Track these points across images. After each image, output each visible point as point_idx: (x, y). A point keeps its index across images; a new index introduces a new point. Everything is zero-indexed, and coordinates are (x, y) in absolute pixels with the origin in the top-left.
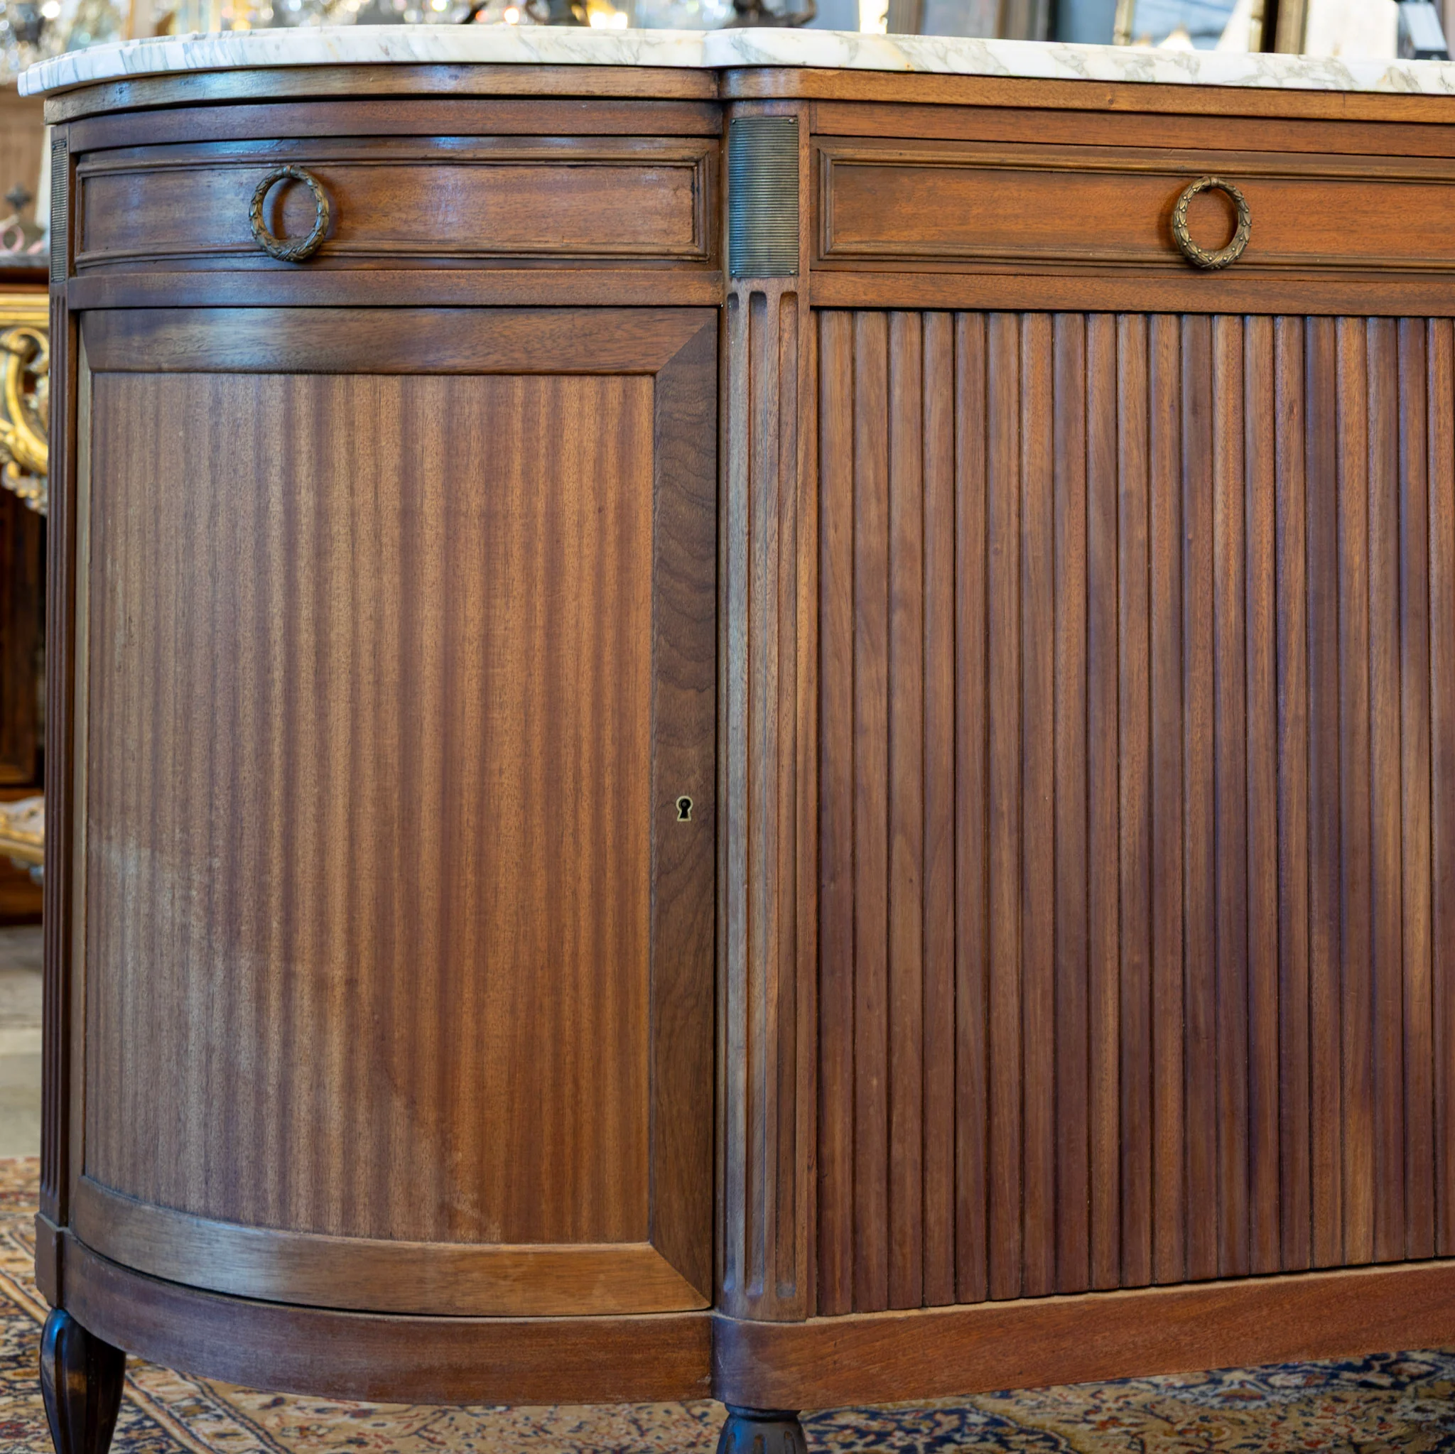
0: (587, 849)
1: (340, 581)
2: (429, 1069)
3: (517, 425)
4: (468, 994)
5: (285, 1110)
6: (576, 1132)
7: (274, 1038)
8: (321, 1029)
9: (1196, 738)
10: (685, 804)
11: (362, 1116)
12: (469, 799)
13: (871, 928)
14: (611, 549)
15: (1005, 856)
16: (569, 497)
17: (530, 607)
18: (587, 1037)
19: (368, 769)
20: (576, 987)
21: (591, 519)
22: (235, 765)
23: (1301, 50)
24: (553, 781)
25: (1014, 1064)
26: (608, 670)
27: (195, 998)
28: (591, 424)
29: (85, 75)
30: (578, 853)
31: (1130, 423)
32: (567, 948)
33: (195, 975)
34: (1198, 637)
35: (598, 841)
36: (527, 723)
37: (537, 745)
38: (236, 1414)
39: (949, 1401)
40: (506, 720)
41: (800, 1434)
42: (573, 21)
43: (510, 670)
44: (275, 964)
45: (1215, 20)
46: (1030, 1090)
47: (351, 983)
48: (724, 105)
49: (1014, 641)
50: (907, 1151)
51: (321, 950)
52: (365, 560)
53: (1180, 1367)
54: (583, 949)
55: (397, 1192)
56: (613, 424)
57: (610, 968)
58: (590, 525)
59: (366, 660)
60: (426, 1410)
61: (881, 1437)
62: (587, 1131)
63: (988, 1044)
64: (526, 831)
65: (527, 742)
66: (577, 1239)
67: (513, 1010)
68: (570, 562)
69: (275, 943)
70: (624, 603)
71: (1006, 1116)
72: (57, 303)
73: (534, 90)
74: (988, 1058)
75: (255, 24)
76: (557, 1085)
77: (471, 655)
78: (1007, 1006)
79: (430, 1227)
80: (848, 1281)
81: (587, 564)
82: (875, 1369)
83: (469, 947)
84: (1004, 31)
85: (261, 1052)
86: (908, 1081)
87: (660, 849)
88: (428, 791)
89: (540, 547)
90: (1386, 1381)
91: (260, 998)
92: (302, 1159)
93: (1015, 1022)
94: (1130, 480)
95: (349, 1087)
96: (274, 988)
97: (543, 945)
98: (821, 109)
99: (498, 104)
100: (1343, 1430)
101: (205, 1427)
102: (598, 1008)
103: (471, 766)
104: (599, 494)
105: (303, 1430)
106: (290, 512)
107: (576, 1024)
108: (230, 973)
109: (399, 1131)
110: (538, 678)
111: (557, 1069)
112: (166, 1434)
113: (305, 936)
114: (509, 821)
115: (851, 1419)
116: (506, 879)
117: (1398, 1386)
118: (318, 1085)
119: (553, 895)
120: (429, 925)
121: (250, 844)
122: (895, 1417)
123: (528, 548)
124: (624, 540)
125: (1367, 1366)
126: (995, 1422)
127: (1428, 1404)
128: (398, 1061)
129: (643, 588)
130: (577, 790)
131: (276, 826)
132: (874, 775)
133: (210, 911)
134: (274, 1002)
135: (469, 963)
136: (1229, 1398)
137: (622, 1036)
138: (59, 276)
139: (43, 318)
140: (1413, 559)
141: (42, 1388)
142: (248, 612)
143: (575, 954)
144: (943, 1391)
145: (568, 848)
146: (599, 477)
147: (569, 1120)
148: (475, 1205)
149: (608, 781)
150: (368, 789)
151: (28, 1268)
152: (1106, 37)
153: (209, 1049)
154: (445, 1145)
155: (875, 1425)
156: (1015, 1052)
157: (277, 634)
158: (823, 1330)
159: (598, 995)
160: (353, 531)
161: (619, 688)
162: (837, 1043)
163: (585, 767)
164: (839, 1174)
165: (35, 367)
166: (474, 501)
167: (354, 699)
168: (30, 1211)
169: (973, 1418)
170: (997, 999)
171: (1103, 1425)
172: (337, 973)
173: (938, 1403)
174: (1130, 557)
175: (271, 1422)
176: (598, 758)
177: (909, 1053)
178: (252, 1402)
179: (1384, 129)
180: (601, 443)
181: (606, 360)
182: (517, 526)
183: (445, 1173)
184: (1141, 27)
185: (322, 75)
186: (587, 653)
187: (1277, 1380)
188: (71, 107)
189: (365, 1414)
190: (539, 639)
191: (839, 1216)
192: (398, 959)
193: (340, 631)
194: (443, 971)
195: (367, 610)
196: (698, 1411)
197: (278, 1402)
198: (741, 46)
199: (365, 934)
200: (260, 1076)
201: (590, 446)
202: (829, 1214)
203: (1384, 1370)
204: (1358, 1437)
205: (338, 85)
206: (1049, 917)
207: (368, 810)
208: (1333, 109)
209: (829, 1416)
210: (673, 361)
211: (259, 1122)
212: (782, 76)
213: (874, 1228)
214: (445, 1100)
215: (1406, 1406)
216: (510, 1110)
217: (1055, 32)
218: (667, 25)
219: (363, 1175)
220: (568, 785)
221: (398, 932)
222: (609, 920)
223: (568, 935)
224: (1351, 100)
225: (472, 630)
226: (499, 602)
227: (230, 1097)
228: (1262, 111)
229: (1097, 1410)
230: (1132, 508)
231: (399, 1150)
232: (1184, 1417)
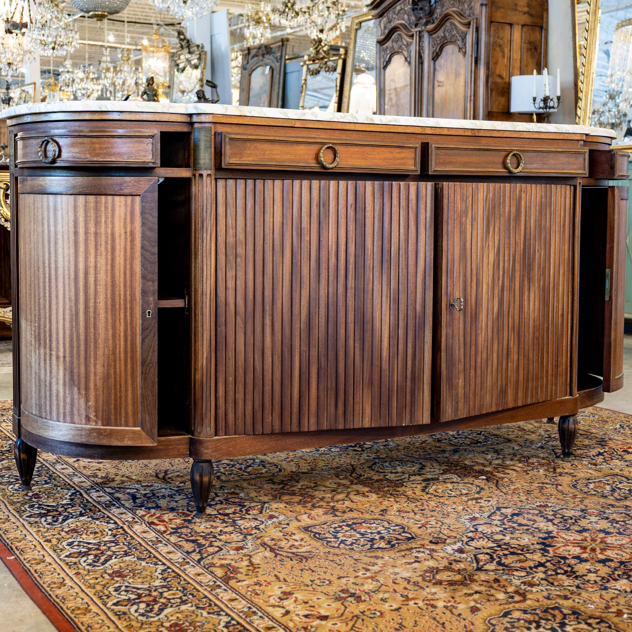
0: (123, 324)
1: (60, 250)
2: (83, 380)
3: (103, 209)
4: (92, 361)
5: (51, 390)
6: (120, 397)
7: (48, 371)
8: (58, 369)
9: (323, 292)
10: (149, 312)
11: (67, 392)
12: (92, 310)
13: (231, 340)
14: (128, 243)
15: (268, 322)
16: (117, 229)
17: (107, 258)
18: (123, 373)
19: (67, 301)
20: (120, 360)
21: (123, 234)
22: (39, 299)
23: (348, 112)
24: (113, 305)
25: (270, 375)
26: (128, 276)
27: (33, 360)
28: (123, 209)
29: (18, 113)
30: (120, 325)
31: (305, 209)
32: (118, 350)
33: (33, 354)
34: (324, 265)
35: (126, 322)
36: (107, 290)
37: (109, 296)
38: (67, 463)
39: (251, 457)
40: (101, 289)
41: (212, 465)
42: (154, 100)
43: (102, 276)
44: (48, 352)
45: (326, 103)
46: (274, 381)
47: (64, 357)
48: (191, 124)
49: (271, 266)
50: (240, 396)
51: (58, 348)
52: (66, 245)
53: (308, 447)
54: (122, 350)
55: (76, 412)
56: (129, 209)
57: (129, 355)
58: (123, 236)
59: (66, 272)
60: (117, 462)
61: (233, 466)
62: (123, 398)
63: (263, 370)
64: (106, 318)
65: (106, 295)
66: (121, 426)
67: (104, 366)
68: (117, 246)
69: (48, 346)
70: (132, 258)
71: (268, 388)
72: (12, 175)
73: (141, 119)
74: (263, 373)
75: (68, 100)
76: (115, 386)
77: (92, 271)
78: (268, 360)
79: (84, 422)
80: (224, 428)
81: (122, 247)
82: (231, 449)
83: (92, 349)
84: (270, 106)
85: (46, 375)
86: (241, 378)
87: (142, 324)
88: (81, 307)
89: (109, 242)
90: (360, 449)
91: (45, 360)
92: (55, 403)
93: (271, 364)
94: (305, 224)
95: (64, 385)
96: (48, 358)
97: (111, 349)
98: (217, 125)
99: (131, 123)
100: (349, 462)
101: (58, 467)
102: (126, 366)
103: (92, 301)
104: (125, 228)
105: (84, 467)
106: (49, 232)
107: (120, 370)
108: (39, 354)
109: (76, 396)
110: (109, 278)
111: (115, 381)
112: (49, 469)
113: (54, 345)
114: (102, 316)
115: (226, 461)
116: (101, 331)
117: (363, 450)
118: (58, 384)
119: (114, 336)
120: (82, 342)
121: (42, 320)
122: (237, 461)
123: (106, 242)
124: (132, 241)
125: (355, 446)
126: (262, 461)
127: (370, 455)
128: (75, 377)
129: (138, 254)
130: (120, 308)
131: (48, 315)
132: (231, 301)
133: (35, 337)
134: (48, 362)
135: (92, 353)
136: (321, 454)
137: (133, 373)
138: (12, 168)
139: (8, 179)
140: (386, 246)
141: (16, 458)
142: (41, 259)
143: (120, 352)
144: (249, 454)
145: (117, 324)
146: (125, 223)
147: (118, 395)
148: (95, 416)
149: (128, 306)
150: (67, 307)
151: (11, 428)
152: (297, 107)
153: (36, 373)
154: (87, 401)
155: (232, 463)
156: (271, 371)
157: (47, 264)
158: (218, 440)
159: (126, 363)
160: (63, 237)
161: (131, 281)
162: (221, 368)
163: (122, 302)
164: (221, 401)
165: (9, 192)
166: (92, 230)
167: (64, 283)
168: (11, 413)
169: (257, 461)
170: (266, 358)
171: (289, 462)
172: (61, 354)
173: (248, 457)
174: (305, 244)
175: (76, 465)
176: (125, 300)
177: (241, 371)
178: (71, 460)
179: (365, 133)
180: (126, 214)
181: (126, 191)
182: (103, 237)
183: (87, 408)
184: (306, 105)
185: (83, 114)
186: (122, 271)
187: (333, 450)
188: (14, 122)
189: (101, 463)
190: (109, 267)
191: (221, 412)
192: (75, 351)
193: (60, 264)
194: (86, 354)
195: (67, 258)
196: (187, 460)
197: (78, 460)
198: (196, 108)
199: (67, 344)
200: (45, 381)
201: (123, 215)
202: (218, 411)
203: (360, 447)
204: (352, 463)
205: (87, 117)
206: (280, 338)
207: (67, 312)
208: (352, 127)
209: (220, 461)
210: (145, 192)
211: (45, 392)
212: (207, 116)
213: (231, 416)
214: (87, 389)
215: (365, 455)
216: (103, 392)
217: (283, 106)
218: (181, 102)
219: (68, 407)
220: (117, 307)
221: (75, 344)
222: (129, 343)
223: (118, 346)
224: (357, 125)
225: (92, 264)
226: (99, 257)
227: (40, 385)
228: (334, 128)
229: (288, 458)
230: (305, 232)
231: (76, 401)
232: (309, 459)
